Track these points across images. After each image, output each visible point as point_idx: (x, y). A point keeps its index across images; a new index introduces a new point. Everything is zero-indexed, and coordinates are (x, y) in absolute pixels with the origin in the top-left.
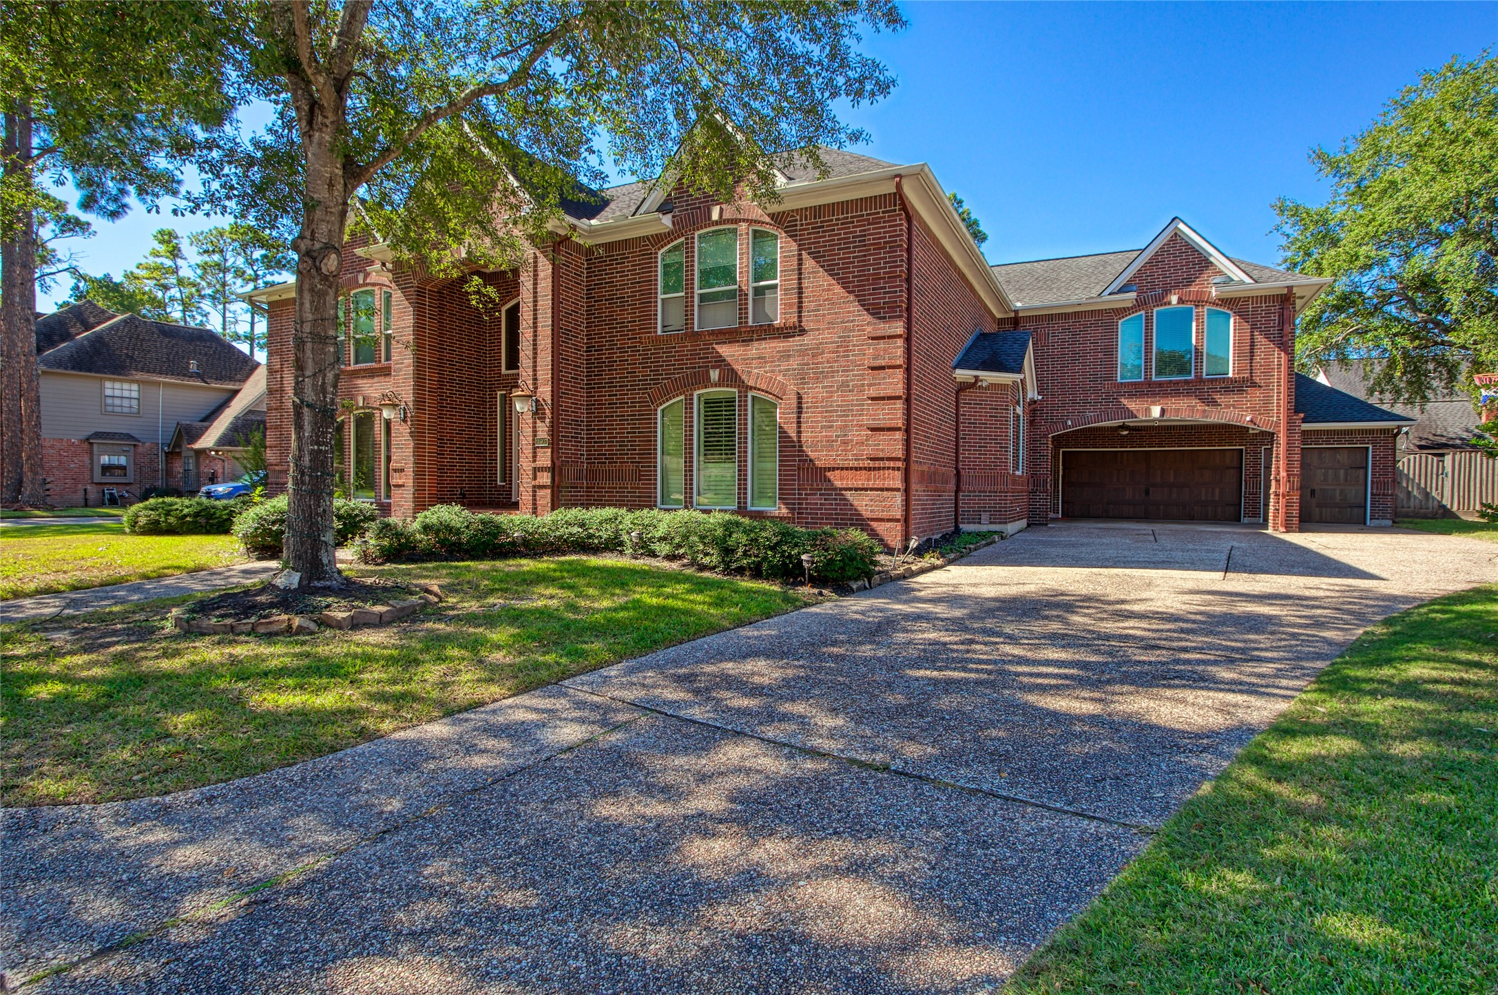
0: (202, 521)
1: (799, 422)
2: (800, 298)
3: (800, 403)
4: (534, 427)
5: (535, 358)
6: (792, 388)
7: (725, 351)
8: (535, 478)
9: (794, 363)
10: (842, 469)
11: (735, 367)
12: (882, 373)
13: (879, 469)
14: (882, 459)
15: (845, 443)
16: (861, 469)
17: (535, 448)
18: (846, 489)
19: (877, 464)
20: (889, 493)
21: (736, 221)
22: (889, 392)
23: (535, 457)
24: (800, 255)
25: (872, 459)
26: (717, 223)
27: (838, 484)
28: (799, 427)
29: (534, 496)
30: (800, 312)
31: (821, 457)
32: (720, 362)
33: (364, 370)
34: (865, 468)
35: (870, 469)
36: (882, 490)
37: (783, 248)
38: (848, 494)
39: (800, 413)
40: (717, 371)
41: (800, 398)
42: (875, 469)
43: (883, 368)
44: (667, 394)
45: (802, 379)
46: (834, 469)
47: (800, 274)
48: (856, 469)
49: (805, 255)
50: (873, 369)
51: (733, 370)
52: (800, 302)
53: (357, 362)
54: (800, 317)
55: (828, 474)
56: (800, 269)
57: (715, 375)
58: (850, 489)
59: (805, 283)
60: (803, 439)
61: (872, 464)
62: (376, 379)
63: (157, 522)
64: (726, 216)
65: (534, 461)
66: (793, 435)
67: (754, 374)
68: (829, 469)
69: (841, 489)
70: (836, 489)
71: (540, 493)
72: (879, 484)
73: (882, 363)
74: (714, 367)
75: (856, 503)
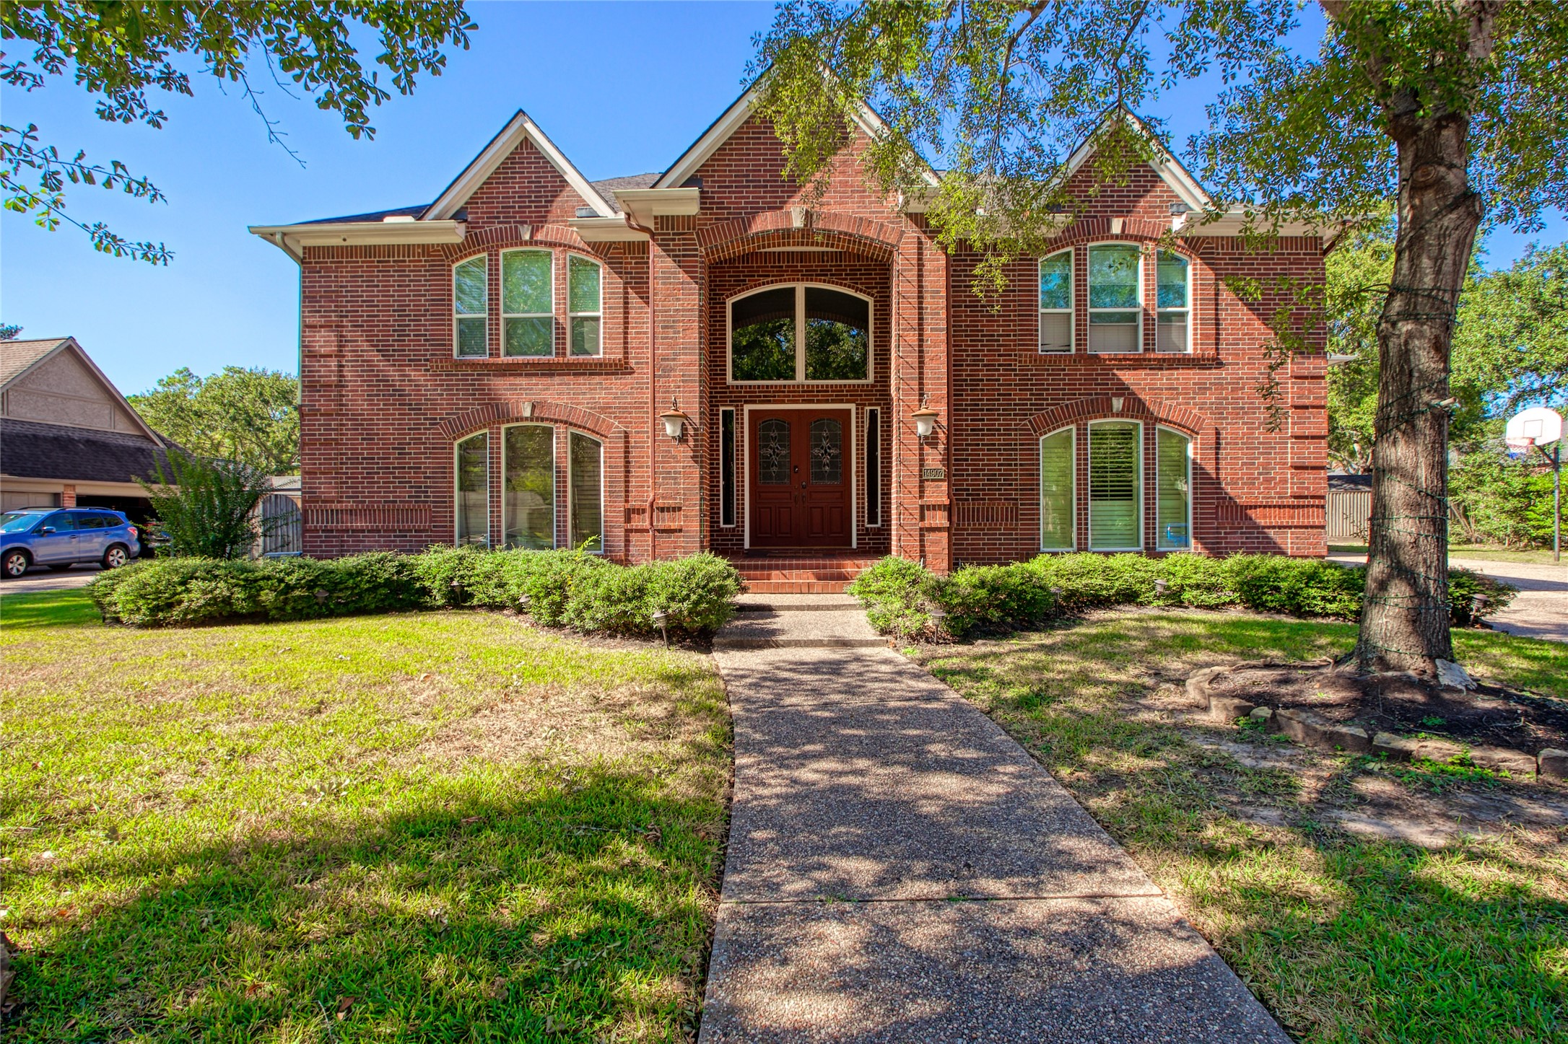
0: (320, 593)
1: (1217, 459)
2: (1217, 329)
3: (1218, 438)
4: (921, 455)
5: (921, 368)
6: (1209, 422)
7: (1127, 377)
8: (922, 518)
9: (1211, 398)
10: (1265, 507)
11: (1142, 396)
12: (1307, 413)
13: (1303, 507)
14: (1306, 497)
15: (1268, 481)
16: (1284, 507)
17: (922, 481)
18: (1269, 527)
19: (1301, 502)
20: (1315, 531)
21: (1141, 239)
22: (1314, 432)
23: (922, 492)
24: (1217, 285)
25: (1295, 497)
26: (1117, 237)
27: (1262, 522)
28: (1217, 464)
29: (922, 541)
30: (1217, 344)
31: (1241, 494)
32: (1123, 390)
33: (533, 365)
34: (1289, 506)
35: (1293, 507)
36: (1306, 527)
37: (1192, 275)
38: (1271, 533)
39: (1218, 448)
40: (1122, 400)
41: (1218, 433)
42: (1298, 507)
43: (1306, 407)
44: (1054, 422)
45: (1219, 412)
46: (1256, 507)
47: (1217, 304)
48: (1280, 507)
49: (1222, 286)
50: (1296, 407)
51: (1140, 400)
52: (1218, 334)
53: (508, 354)
54: (1217, 349)
55: (1249, 512)
56: (1216, 300)
57: (1118, 404)
58: (1274, 527)
59: (1223, 315)
60: (1222, 476)
61: (1296, 502)
62: (557, 379)
63: (227, 601)
64: (1131, 230)
65: (921, 497)
66: (1212, 472)
67: (1165, 406)
68: (1251, 507)
69: (1264, 527)
70: (1258, 527)
71: (930, 537)
72: (1302, 522)
73: (1306, 402)
74: (1119, 395)
75: (1278, 541)
